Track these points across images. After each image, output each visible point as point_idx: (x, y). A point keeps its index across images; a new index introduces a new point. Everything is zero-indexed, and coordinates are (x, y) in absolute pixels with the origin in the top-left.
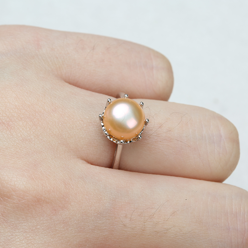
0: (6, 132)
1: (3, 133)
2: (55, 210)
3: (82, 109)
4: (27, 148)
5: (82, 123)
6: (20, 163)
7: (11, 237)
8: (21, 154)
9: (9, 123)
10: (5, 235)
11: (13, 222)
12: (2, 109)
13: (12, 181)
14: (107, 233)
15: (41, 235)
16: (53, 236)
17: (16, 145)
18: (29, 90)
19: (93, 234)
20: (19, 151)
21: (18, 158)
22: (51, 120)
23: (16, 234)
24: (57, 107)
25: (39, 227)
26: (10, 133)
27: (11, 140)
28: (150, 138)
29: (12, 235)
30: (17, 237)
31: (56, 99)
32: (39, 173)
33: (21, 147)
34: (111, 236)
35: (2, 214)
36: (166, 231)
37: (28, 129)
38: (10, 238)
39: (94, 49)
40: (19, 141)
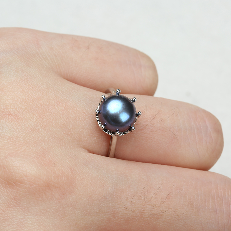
0: (14, 123)
1: (12, 124)
2: (63, 194)
3: (83, 102)
4: (35, 138)
5: (84, 115)
6: (30, 151)
7: (23, 219)
8: (29, 143)
9: (17, 114)
10: (17, 218)
11: (25, 206)
12: (10, 102)
13: (24, 167)
14: (110, 216)
15: (51, 218)
16: (62, 218)
17: (24, 134)
18: (34, 85)
19: (98, 217)
20: (28, 140)
21: (27, 146)
22: (56, 112)
23: (28, 216)
24: (60, 101)
25: (49, 210)
26: (18, 124)
27: (20, 130)
28: (146, 128)
29: (25, 218)
30: (29, 220)
31: (59, 93)
32: (48, 160)
33: (29, 137)
34: (114, 218)
35: (14, 198)
36: (162, 214)
37: (35, 120)
38: (22, 221)
39: (88, 48)
40: (28, 131)
